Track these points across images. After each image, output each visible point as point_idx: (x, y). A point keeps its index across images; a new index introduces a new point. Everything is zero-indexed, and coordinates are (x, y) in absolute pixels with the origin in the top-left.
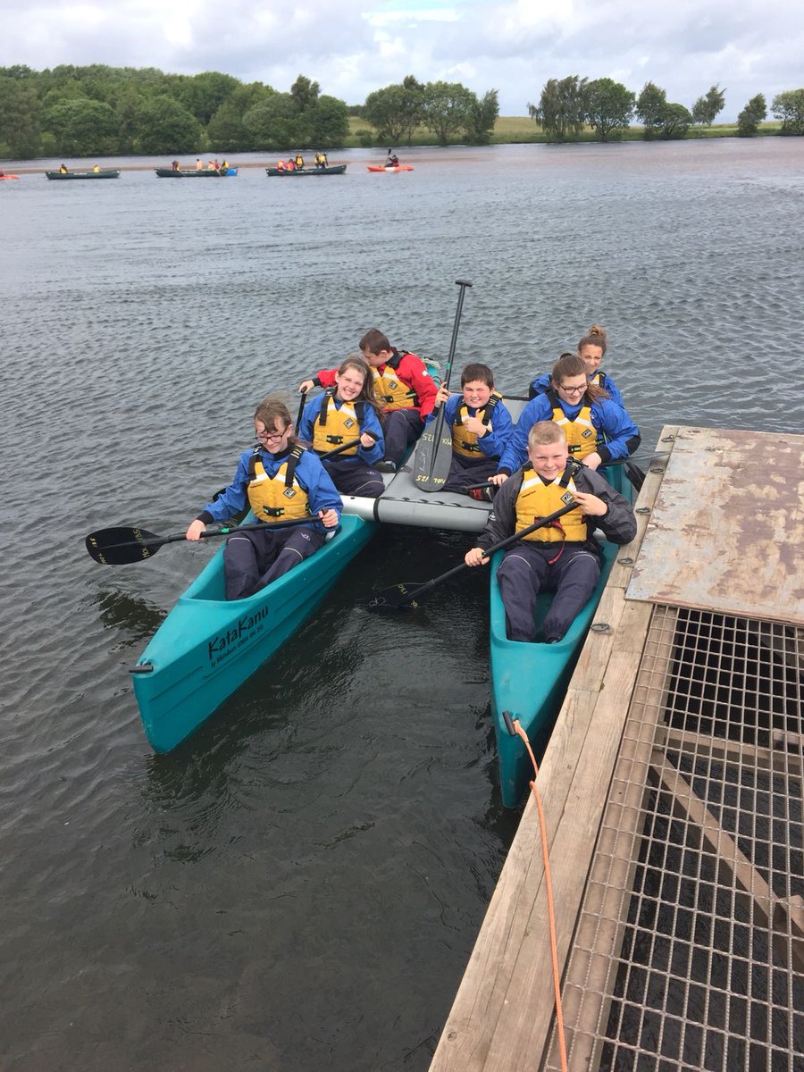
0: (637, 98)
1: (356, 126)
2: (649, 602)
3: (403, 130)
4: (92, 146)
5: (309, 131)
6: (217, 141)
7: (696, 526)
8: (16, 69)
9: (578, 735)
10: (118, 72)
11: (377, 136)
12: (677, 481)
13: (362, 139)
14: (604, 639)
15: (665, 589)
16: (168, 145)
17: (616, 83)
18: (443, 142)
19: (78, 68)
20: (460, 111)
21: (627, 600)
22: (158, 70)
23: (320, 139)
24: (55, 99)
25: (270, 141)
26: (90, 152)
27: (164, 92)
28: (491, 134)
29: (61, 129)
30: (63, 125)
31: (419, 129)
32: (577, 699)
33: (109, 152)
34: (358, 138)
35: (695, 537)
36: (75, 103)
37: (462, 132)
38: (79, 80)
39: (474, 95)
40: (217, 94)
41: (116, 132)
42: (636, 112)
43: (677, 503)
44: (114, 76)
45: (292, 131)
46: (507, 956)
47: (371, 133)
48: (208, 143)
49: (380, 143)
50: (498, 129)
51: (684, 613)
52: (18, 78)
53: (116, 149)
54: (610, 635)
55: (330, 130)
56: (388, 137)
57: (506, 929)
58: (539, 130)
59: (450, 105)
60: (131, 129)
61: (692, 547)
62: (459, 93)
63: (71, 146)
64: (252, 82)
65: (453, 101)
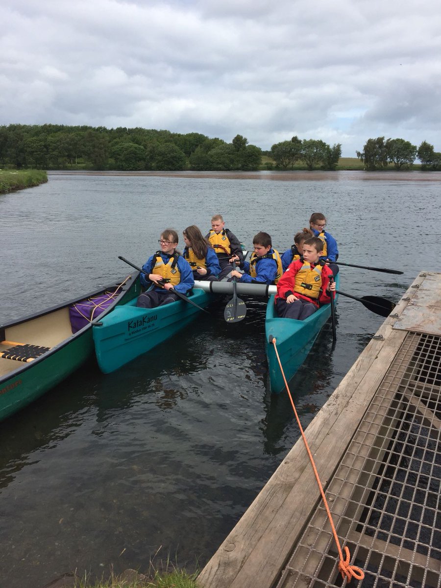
0: (418, 149)
1: (264, 161)
2: (406, 330)
3: (289, 162)
4: (132, 165)
5: (241, 162)
6: (194, 165)
7: (435, 306)
8: (100, 128)
9: (362, 372)
10: (148, 131)
11: (275, 165)
12: (426, 290)
13: (268, 166)
14: (379, 342)
15: (415, 326)
16: (170, 166)
17: (406, 141)
18: (311, 168)
19: (129, 129)
20: (321, 153)
21: (393, 329)
22: (169, 131)
23: (246, 166)
24: (117, 143)
25: (220, 166)
26: (131, 168)
27: (171, 141)
28: (337, 165)
29: (118, 157)
30: (120, 155)
31: (297, 162)
32: (363, 361)
33: (140, 169)
34: (266, 166)
35: (434, 310)
36: (126, 145)
37: (321, 164)
38: (129, 134)
39: (328, 146)
40: (195, 143)
41: (144, 160)
42: (417, 156)
43: (425, 297)
44: (146, 133)
45: (232, 161)
46: (317, 440)
47: (273, 164)
48: (189, 166)
49: (277, 168)
50: (340, 163)
51: (425, 336)
52: (101, 132)
53: (144, 167)
54: (383, 340)
55: (252, 162)
56: (281, 166)
57: (317, 432)
58: (363, 164)
59: (315, 151)
60: (152, 158)
61: (431, 313)
62: (321, 144)
63: (122, 166)
64: (214, 138)
65: (317, 149)
